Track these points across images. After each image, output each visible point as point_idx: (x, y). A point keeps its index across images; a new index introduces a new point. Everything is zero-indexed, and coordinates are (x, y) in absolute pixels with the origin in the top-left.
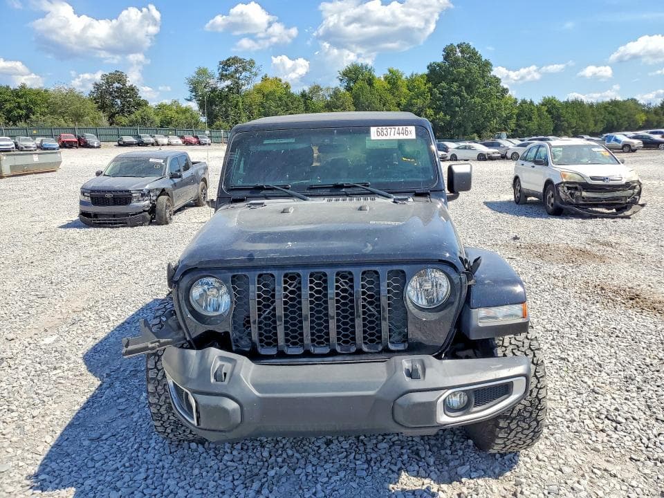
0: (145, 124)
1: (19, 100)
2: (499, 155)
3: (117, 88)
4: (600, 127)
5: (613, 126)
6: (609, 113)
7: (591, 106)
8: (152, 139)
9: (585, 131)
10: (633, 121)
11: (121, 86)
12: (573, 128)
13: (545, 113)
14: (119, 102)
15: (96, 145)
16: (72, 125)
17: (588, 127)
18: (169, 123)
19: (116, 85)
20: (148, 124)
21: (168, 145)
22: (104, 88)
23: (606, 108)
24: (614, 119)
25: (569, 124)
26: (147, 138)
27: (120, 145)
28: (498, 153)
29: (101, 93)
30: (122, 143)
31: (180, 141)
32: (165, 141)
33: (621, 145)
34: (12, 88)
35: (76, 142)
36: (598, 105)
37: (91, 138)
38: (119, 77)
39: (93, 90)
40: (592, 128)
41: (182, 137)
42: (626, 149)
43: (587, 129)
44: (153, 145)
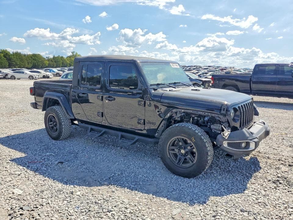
2: (3, 77)
4: (30, 65)
5: (36, 65)
6: (34, 59)
7: (25, 55)
9: (24, 67)
10: (44, 64)
12: (18, 65)
13: (2, 57)
17: (25, 65)
23: (31, 57)
24: (36, 62)
25: (16, 63)
28: (2, 76)
33: (55, 73)
36: (28, 55)
40: (27, 65)
42: (58, 75)
43: (25, 66)
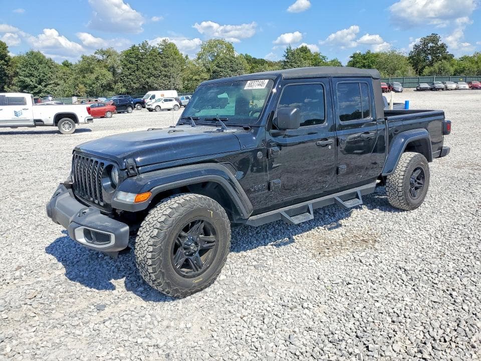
0: (441, 74)
1: (365, 61)
3: (430, 46)
8: (443, 85)
11: (434, 45)
14: (430, 57)
15: (400, 90)
16: (387, 77)
18: (462, 72)
19: (431, 45)
20: (443, 74)
21: (456, 89)
22: (421, 48)
26: (439, 84)
27: (418, 90)
29: (418, 51)
30: (419, 88)
31: (467, 86)
32: (454, 86)
34: (372, 52)
35: (387, 88)
37: (397, 85)
38: (434, 39)
39: (413, 50)
41: (469, 83)
44: (443, 89)
